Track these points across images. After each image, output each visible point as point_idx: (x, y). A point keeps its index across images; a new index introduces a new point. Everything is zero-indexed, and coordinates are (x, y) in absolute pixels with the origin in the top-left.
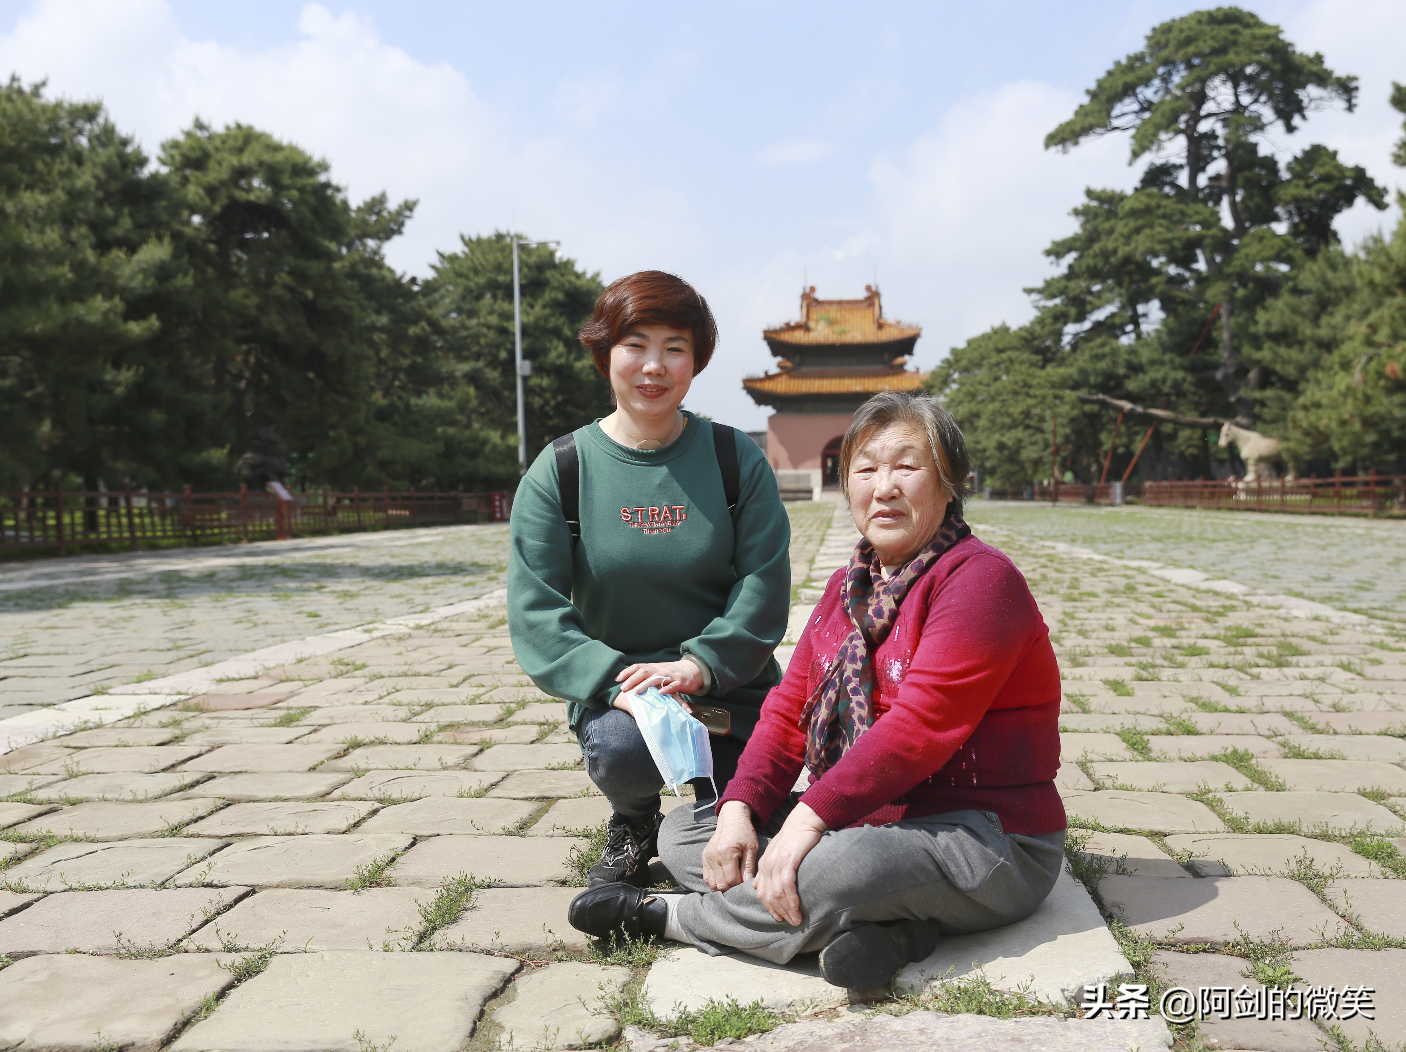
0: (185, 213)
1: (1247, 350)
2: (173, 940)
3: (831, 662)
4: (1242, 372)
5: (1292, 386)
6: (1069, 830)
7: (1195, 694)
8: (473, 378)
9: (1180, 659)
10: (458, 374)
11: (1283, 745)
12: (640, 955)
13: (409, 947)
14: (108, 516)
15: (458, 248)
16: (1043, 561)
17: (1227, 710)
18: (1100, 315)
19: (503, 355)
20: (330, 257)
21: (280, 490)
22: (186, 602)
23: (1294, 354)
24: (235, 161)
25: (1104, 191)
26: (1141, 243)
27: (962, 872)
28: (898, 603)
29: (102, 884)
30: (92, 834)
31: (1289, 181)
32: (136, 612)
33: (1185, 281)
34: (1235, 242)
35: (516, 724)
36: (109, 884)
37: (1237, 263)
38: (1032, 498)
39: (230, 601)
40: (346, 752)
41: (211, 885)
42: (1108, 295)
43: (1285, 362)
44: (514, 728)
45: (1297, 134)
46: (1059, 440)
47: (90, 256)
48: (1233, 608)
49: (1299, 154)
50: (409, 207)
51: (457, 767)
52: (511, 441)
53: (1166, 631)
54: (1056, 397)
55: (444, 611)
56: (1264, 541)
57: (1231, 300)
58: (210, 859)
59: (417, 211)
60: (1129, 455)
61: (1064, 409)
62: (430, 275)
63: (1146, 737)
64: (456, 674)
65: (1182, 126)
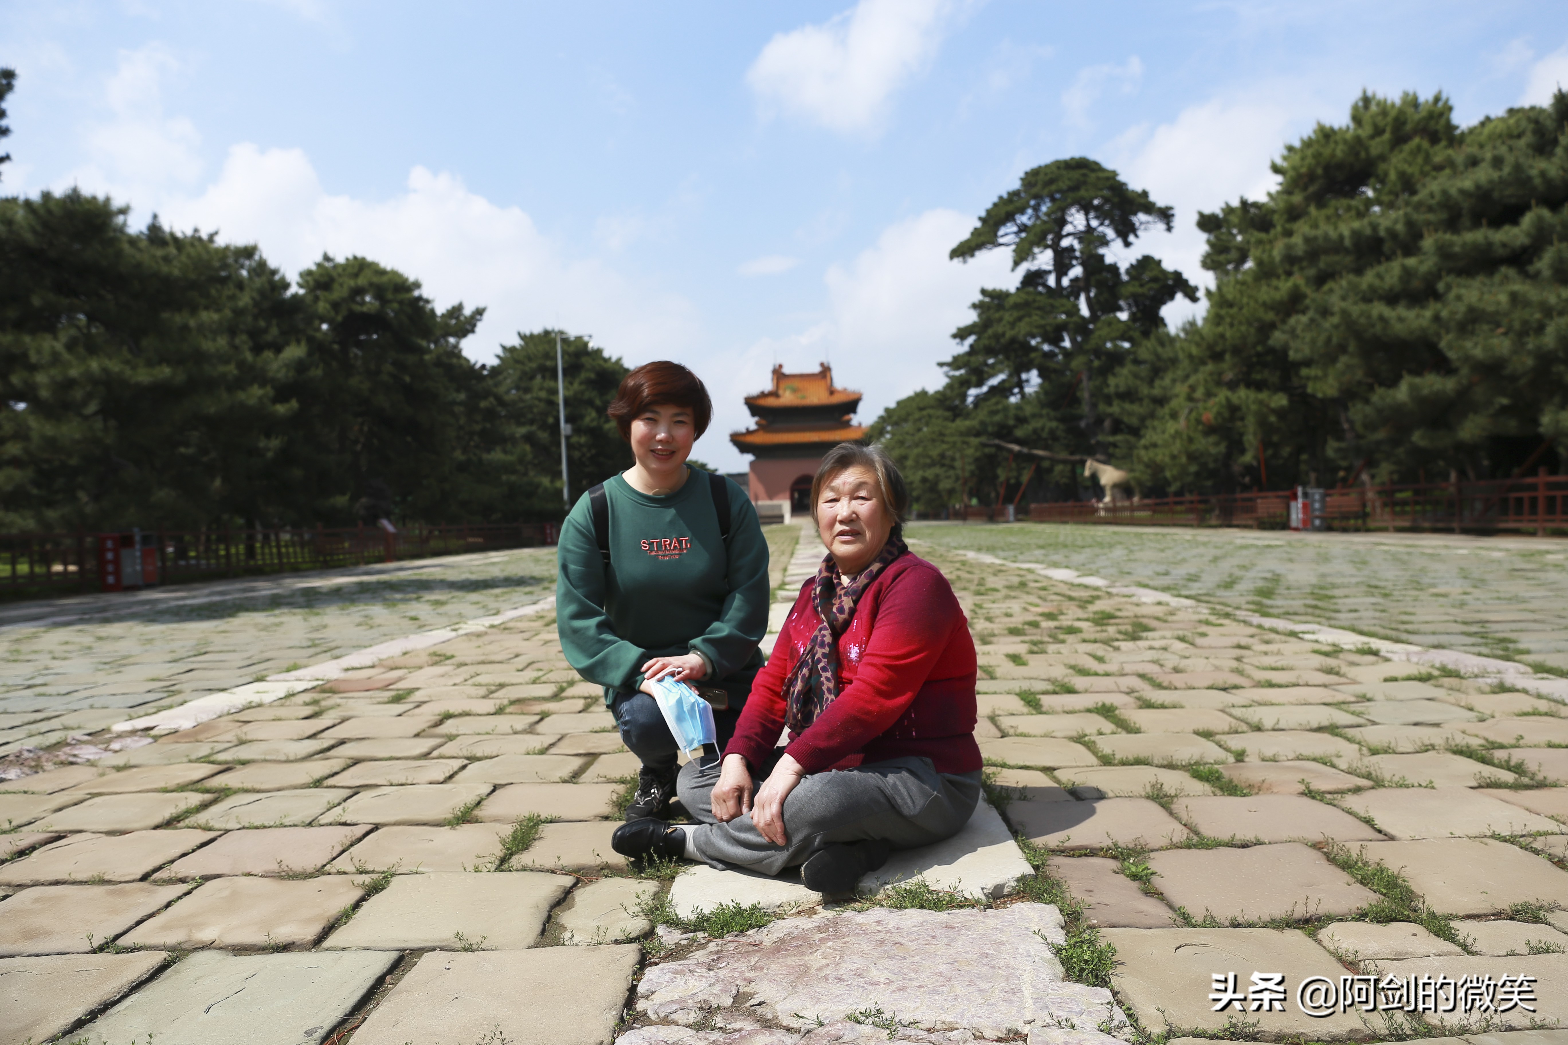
0: (317, 322)
1: (1102, 407)
2: (319, 865)
3: (805, 645)
4: (1099, 421)
5: (1136, 432)
6: (984, 769)
7: (1073, 662)
8: (529, 438)
9: (1061, 637)
10: (518, 435)
11: (1138, 699)
12: (666, 872)
13: (493, 869)
14: (262, 547)
15: (516, 342)
16: (958, 565)
17: (1096, 674)
18: (994, 381)
19: (551, 420)
20: (423, 351)
21: (388, 526)
22: (321, 611)
23: (1135, 408)
24: (352, 283)
25: (994, 290)
26: (1023, 328)
27: (906, 803)
28: (856, 602)
29: (266, 824)
30: (258, 786)
31: (1127, 282)
32: (283, 619)
33: (1055, 355)
34: (1091, 326)
35: (567, 698)
36: (272, 824)
37: (1093, 342)
38: (947, 518)
39: (353, 609)
40: (440, 723)
41: (345, 824)
42: (999, 367)
43: (1130, 414)
44: (566, 701)
45: (1132, 248)
46: (967, 474)
47: (249, 356)
48: (1098, 598)
49: (1134, 262)
50: (480, 312)
51: (525, 732)
52: (558, 484)
53: (1050, 616)
54: (964, 443)
55: (511, 614)
56: (1119, 547)
57: (1090, 369)
58: (343, 805)
59: (486, 316)
60: (1018, 484)
61: (970, 451)
62: (495, 362)
63: (1038, 697)
64: (521, 662)
65: (1049, 242)
